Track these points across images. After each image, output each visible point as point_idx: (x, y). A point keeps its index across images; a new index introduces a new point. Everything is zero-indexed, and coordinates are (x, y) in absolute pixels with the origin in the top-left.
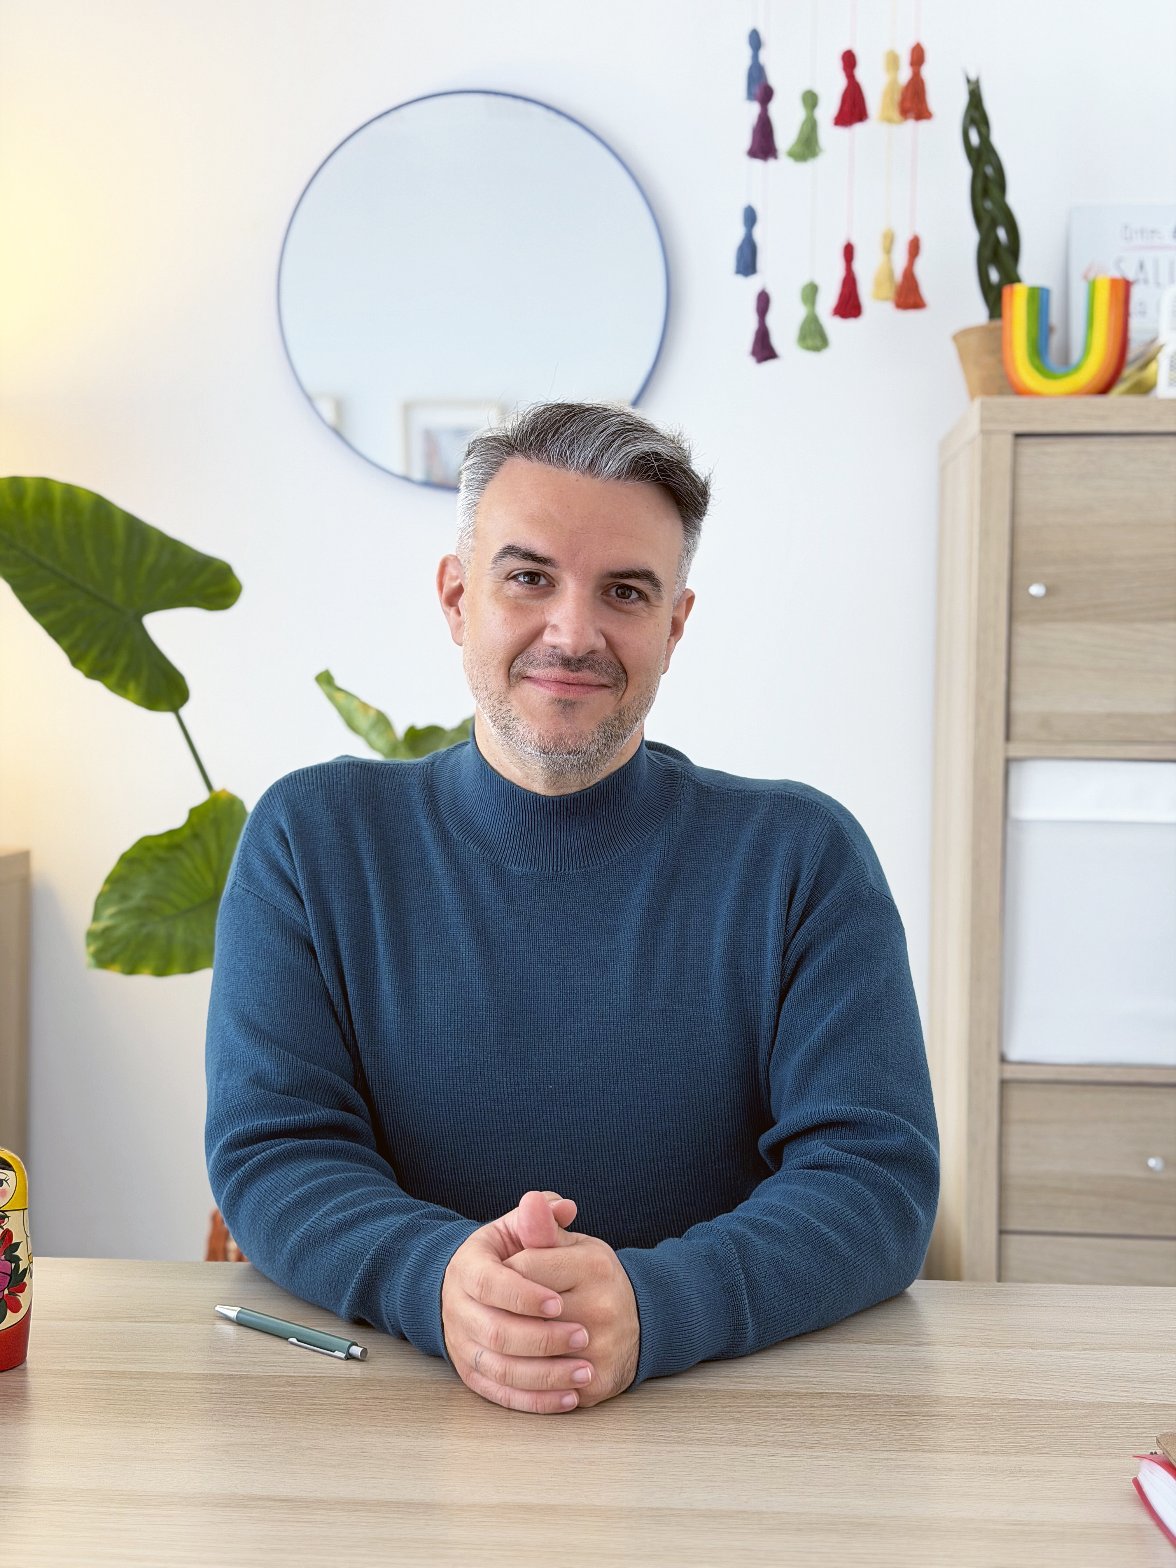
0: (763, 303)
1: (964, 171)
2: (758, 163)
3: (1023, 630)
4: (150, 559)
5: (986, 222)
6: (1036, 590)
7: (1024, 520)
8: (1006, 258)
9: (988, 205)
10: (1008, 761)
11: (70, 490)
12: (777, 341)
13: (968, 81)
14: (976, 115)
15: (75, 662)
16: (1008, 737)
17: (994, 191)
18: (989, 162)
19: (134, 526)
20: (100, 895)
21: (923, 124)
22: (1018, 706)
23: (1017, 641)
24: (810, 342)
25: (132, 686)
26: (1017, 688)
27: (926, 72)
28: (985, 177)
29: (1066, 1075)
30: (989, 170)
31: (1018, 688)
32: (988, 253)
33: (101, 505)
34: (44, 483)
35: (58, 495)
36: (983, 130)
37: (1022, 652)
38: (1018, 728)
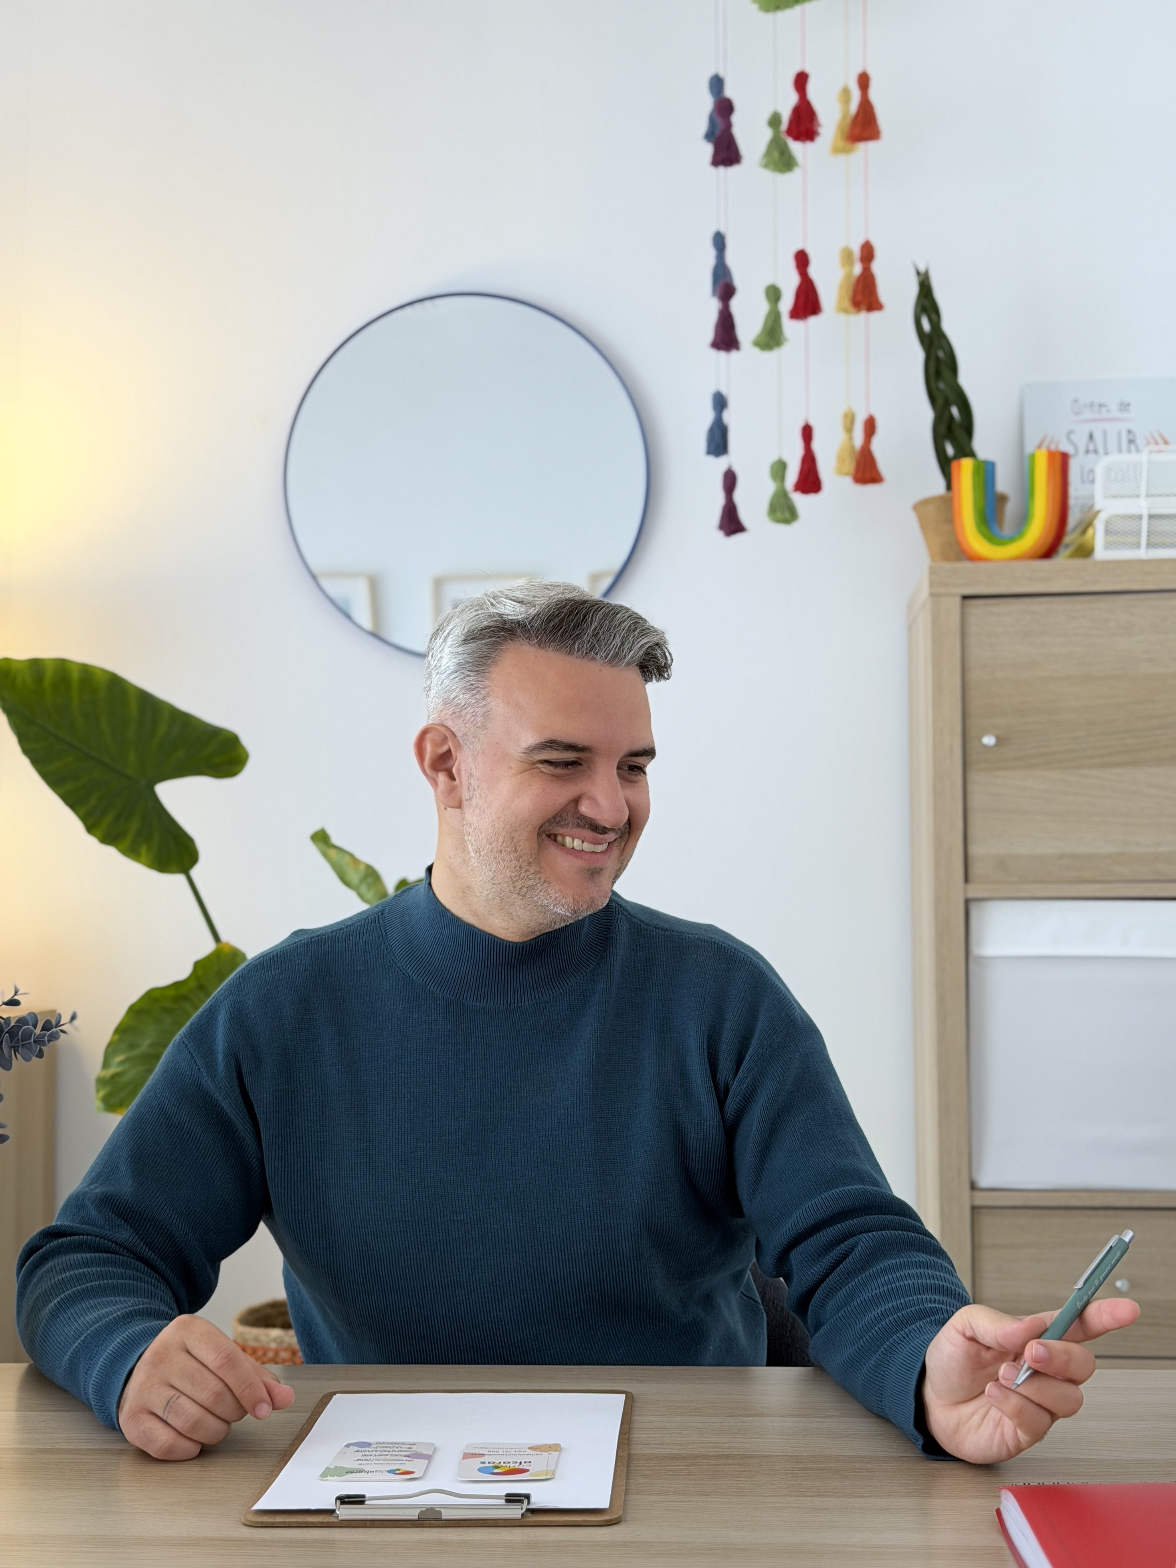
0: (730, 481)
1: (917, 355)
2: (722, 355)
3: (975, 777)
4: (162, 730)
5: (940, 401)
6: (989, 740)
7: (974, 675)
8: (960, 434)
9: (942, 385)
10: (967, 902)
11: (87, 671)
12: (744, 515)
13: (918, 273)
14: (927, 303)
15: (90, 829)
16: (967, 880)
17: (946, 372)
18: (942, 347)
19: (147, 701)
20: (109, 1045)
21: (875, 315)
22: (975, 850)
23: (971, 787)
24: (779, 515)
25: (144, 850)
26: (973, 832)
27: (877, 267)
28: (938, 359)
29: (1034, 1201)
30: (941, 354)
31: (975, 832)
32: (943, 429)
33: (116, 683)
34: (62, 665)
35: (75, 675)
36: (934, 317)
37: (977, 799)
38: (976, 870)
